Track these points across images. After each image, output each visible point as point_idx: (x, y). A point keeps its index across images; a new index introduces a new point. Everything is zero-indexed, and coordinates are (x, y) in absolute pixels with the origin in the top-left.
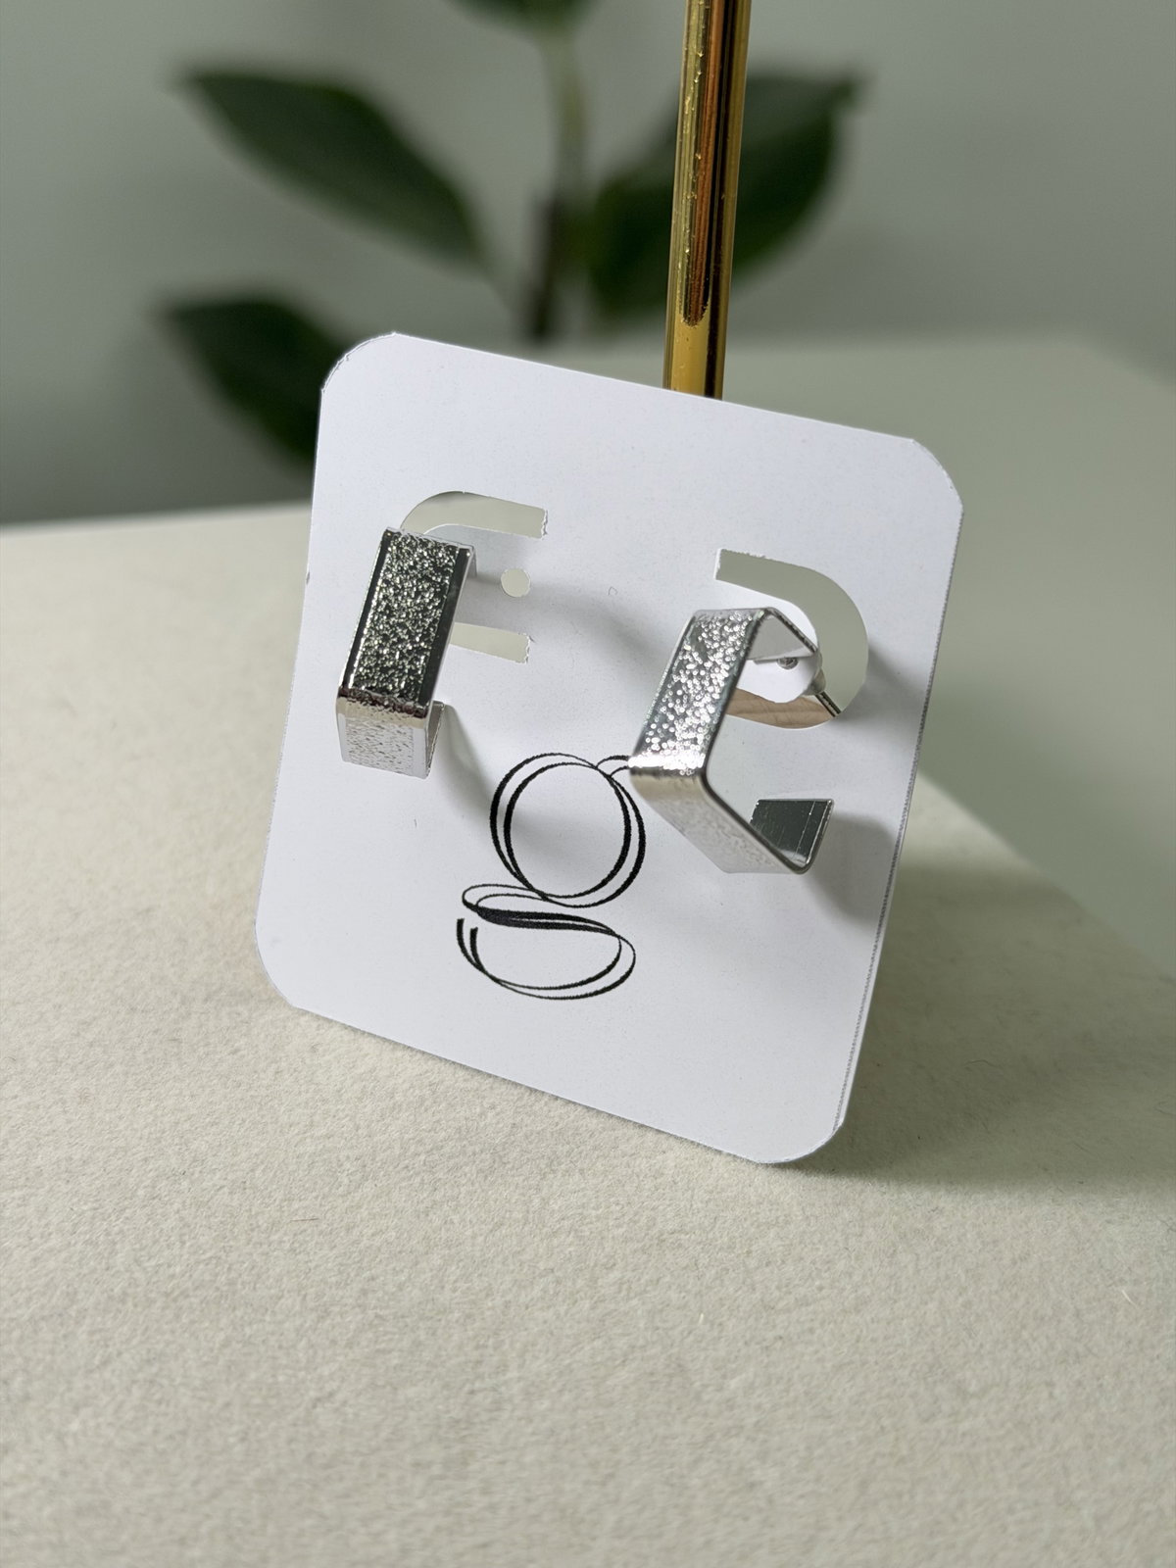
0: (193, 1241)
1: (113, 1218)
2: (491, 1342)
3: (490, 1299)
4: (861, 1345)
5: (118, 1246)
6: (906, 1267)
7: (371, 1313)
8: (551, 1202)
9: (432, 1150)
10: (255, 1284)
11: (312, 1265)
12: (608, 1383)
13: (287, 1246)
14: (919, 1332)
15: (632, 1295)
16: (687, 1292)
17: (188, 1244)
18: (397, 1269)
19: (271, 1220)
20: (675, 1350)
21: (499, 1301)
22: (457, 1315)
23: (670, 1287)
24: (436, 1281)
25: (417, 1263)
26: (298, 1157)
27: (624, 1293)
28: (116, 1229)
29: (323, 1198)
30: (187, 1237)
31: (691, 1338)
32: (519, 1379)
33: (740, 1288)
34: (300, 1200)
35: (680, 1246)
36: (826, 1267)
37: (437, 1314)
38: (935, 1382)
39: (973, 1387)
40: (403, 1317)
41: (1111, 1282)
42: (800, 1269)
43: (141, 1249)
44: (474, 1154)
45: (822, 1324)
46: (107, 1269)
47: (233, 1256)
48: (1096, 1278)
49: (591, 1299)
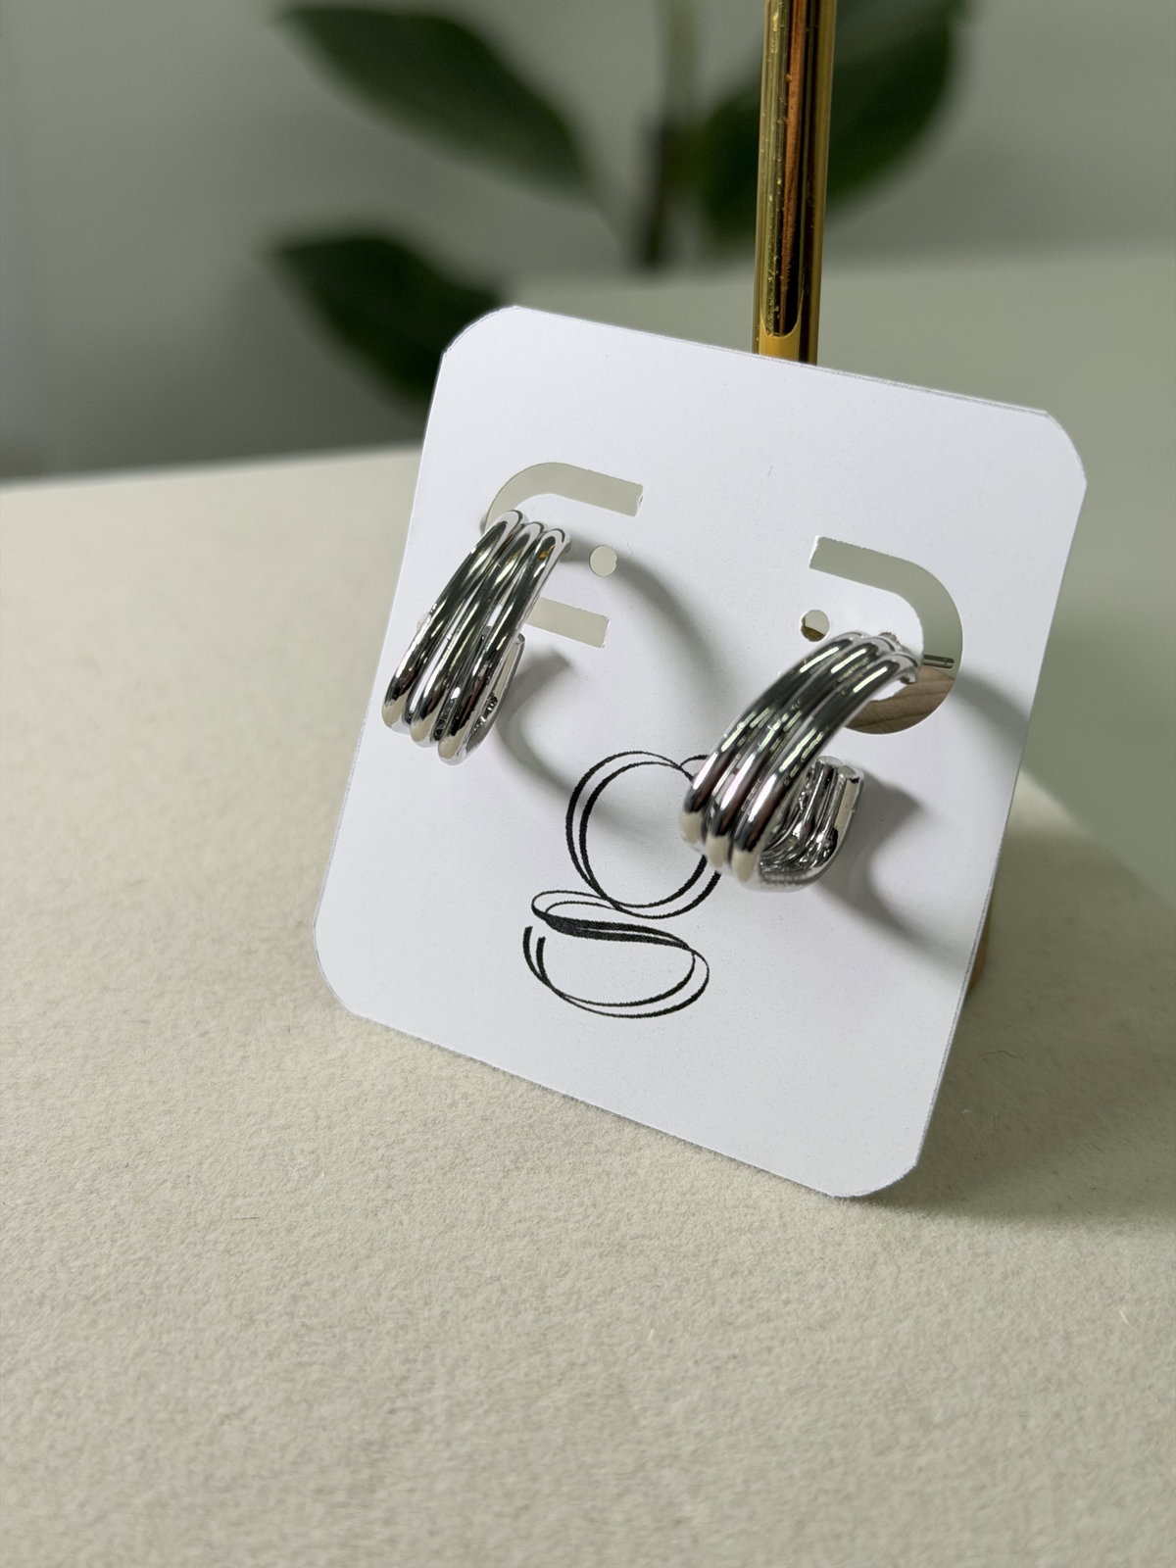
0: (125, 1240)
2: (422, 1355)
3: (427, 1308)
4: (822, 1367)
5: (46, 1244)
7: (298, 1322)
10: (181, 1288)
11: (245, 1268)
12: (539, 1404)
13: (221, 1247)
14: (888, 1355)
15: (581, 1306)
16: (642, 1304)
17: (119, 1243)
18: (335, 1274)
19: (209, 1218)
20: (616, 1370)
21: (437, 1310)
22: (390, 1325)
23: (623, 1298)
24: (373, 1289)
25: (356, 1268)
27: (572, 1304)
28: (48, 1225)
29: (269, 1194)
30: (118, 1236)
31: (637, 1356)
32: (447, 1397)
33: (699, 1301)
34: (244, 1197)
35: (641, 1252)
36: (796, 1279)
37: (368, 1324)
38: (896, 1410)
39: (938, 1417)
40: (331, 1327)
41: (1110, 1301)
42: (767, 1280)
43: (70, 1248)
45: (783, 1342)
46: (31, 1268)
47: (164, 1257)
48: (1093, 1297)
49: (536, 1309)
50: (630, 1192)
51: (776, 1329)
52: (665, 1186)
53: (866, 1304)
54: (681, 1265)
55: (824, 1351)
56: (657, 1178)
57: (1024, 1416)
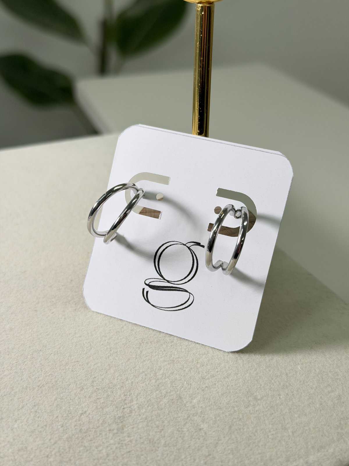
0: (45, 370)
1: (22, 365)
2: (128, 394)
3: (127, 381)
4: (229, 387)
5: (24, 373)
7: (95, 388)
11: (78, 375)
12: (161, 403)
13: (71, 370)
14: (244, 383)
15: (166, 377)
16: (181, 375)
17: (43, 371)
18: (102, 374)
19: (66, 362)
20: (178, 393)
21: (130, 382)
22: (119, 386)
23: (176, 374)
24: (112, 377)
25: (107, 372)
27: (164, 377)
28: (23, 368)
29: (80, 355)
30: (43, 369)
31: (183, 389)
32: (137, 403)
34: (74, 356)
37: (113, 387)
38: (249, 397)
39: (259, 397)
40: (104, 388)
41: (295, 364)
43: (30, 373)
45: (218, 382)
46: (21, 380)
47: (56, 374)
48: (291, 364)
51: (216, 379)
55: (229, 383)
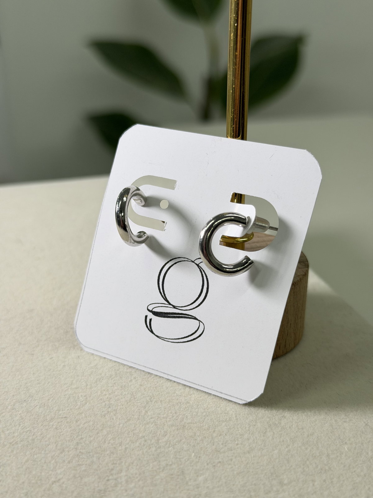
0: (24, 425)
2: (118, 462)
3: (121, 446)
4: (248, 465)
6: (269, 437)
7: (78, 451)
8: (149, 412)
9: (111, 393)
10: (41, 440)
11: (62, 434)
13: (54, 427)
14: (270, 461)
15: (170, 446)
16: (190, 445)
18: (91, 435)
20: (182, 466)
21: (124, 447)
22: (108, 452)
23: (184, 443)
24: (103, 440)
25: (98, 433)
26: (65, 395)
27: (168, 445)
30: (21, 423)
31: (188, 462)
33: (209, 444)
34: (62, 410)
35: (190, 428)
36: (240, 437)
37: (101, 452)
38: (272, 479)
39: (286, 482)
40: (89, 453)
41: (342, 444)
42: (231, 437)
43: (5, 427)
44: (125, 395)
45: (236, 457)
47: (36, 430)
48: (337, 442)
49: (156, 447)
50: (187, 409)
51: (234, 453)
52: (199, 407)
53: (263, 445)
54: (203, 432)
55: (249, 460)
56: (196, 404)
57: (313, 481)
